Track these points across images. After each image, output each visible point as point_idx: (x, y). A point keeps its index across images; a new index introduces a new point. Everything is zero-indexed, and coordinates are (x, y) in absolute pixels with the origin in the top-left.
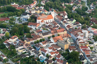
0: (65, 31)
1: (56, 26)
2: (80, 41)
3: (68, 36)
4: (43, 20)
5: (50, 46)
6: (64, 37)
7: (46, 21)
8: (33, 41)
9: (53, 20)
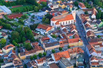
0: (80, 42)
1: (72, 32)
2: (93, 61)
3: (79, 51)
4: (58, 22)
5: (48, 65)
6: (72, 52)
7: (62, 23)
8: (30, 55)
9: (73, 20)
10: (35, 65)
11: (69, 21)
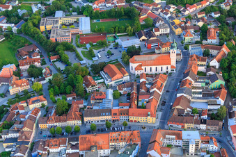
0: (149, 117)
1: (151, 91)
3: (130, 140)
5: (65, 156)
6: (117, 139)
7: (148, 68)
8: (55, 124)
9: (169, 66)
10: (45, 150)
11: (160, 67)
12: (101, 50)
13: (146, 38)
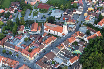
4: (48, 28)
7: (51, 31)
12: (42, 13)
13: (66, 14)
